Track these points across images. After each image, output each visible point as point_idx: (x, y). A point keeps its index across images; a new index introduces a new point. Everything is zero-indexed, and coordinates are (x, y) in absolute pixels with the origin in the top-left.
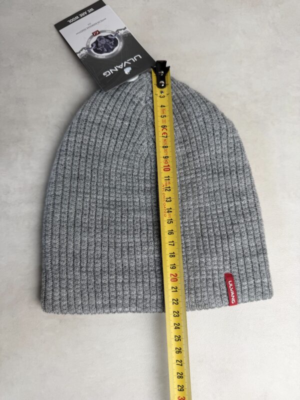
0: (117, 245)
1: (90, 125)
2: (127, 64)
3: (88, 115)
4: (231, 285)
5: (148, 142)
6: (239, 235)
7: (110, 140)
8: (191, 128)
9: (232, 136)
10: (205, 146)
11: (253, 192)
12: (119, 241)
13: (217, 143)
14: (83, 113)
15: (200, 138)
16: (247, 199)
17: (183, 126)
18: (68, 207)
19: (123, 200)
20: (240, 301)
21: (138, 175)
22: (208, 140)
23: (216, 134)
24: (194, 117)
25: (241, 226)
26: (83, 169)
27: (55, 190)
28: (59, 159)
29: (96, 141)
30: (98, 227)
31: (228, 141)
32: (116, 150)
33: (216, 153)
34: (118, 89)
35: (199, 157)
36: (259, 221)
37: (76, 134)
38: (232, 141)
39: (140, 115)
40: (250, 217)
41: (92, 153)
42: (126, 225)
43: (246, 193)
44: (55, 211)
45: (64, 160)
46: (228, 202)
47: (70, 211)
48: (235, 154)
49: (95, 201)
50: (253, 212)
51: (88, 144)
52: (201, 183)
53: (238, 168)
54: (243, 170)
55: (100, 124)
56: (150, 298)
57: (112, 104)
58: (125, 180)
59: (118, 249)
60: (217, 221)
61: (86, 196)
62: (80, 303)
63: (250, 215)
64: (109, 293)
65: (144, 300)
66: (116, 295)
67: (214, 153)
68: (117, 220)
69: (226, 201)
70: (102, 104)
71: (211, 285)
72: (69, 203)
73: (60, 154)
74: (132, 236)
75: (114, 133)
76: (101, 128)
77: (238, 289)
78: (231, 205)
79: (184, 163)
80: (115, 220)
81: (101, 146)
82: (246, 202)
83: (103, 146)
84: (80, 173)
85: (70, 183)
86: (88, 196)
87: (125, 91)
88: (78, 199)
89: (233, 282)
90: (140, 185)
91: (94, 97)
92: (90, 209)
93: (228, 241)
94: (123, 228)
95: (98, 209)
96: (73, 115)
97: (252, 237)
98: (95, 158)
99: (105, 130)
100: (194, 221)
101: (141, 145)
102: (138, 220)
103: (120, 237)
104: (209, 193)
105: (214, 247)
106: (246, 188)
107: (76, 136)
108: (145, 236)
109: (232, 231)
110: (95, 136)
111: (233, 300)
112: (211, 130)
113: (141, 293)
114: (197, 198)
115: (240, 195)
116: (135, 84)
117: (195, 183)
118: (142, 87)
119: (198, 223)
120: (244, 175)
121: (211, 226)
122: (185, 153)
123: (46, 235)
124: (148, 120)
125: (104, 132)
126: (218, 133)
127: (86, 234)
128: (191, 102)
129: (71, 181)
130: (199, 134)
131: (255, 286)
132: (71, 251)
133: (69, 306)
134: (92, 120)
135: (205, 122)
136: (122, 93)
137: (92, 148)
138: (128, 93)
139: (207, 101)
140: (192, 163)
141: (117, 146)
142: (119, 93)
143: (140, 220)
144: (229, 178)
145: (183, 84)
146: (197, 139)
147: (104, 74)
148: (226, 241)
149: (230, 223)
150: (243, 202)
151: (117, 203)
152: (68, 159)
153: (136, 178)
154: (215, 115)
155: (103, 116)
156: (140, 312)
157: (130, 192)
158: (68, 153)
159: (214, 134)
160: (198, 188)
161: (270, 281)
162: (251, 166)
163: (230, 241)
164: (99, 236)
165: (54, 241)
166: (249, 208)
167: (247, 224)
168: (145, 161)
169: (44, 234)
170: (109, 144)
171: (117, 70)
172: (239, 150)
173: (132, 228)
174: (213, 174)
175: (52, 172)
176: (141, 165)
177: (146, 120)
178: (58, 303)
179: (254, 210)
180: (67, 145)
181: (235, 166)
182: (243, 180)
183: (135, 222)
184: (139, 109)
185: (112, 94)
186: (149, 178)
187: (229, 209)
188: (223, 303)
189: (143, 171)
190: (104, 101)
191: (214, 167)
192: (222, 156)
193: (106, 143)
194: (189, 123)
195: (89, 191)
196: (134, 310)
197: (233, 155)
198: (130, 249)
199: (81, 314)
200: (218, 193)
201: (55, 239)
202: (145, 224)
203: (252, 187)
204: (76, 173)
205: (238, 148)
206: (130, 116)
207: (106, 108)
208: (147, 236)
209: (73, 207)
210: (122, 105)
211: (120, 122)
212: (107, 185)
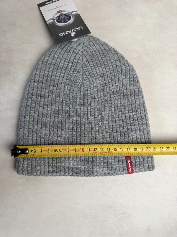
0: (62, 136)
1: (49, 65)
2: (73, 31)
3: (48, 60)
4: (129, 161)
5: (83, 75)
6: (135, 132)
7: (60, 74)
8: (108, 68)
9: (132, 74)
10: (116, 79)
11: (144, 107)
12: (64, 133)
13: (123, 78)
14: (45, 58)
15: (113, 75)
16: (140, 111)
17: (104, 67)
18: (34, 113)
19: (67, 109)
20: (134, 171)
21: (76, 95)
22: (118, 76)
23: (123, 72)
24: (110, 62)
25: (136, 126)
26: (44, 90)
27: (27, 102)
28: (30, 84)
29: (52, 75)
30: (51, 124)
31: (130, 76)
32: (64, 80)
33: (123, 84)
34: (66, 45)
35: (113, 86)
36: (147, 124)
37: (41, 70)
38: (132, 77)
39: (78, 60)
40: (142, 122)
41: (49, 81)
42: (68, 124)
43: (140, 107)
44: (27, 114)
45: (33, 85)
46: (129, 112)
47: (35, 115)
48: (134, 85)
49: (50, 109)
50: (144, 118)
51: (47, 76)
52: (113, 101)
53: (135, 93)
54: (139, 94)
55: (54, 65)
56: (81, 167)
57: (62, 53)
58: (68, 98)
59: (63, 138)
60: (122, 123)
61: (45, 106)
62: (39, 169)
63: (142, 120)
64: (57, 164)
65: (77, 168)
66: (60, 165)
67: (121, 83)
68: (63, 121)
69: (128, 112)
70: (57, 53)
71: (117, 161)
72: (35, 110)
73: (31, 82)
74: (71, 131)
75: (63, 70)
76: (55, 67)
77: (134, 164)
78: (130, 114)
79: (103, 89)
80: (62, 121)
81: (55, 78)
82: (139, 113)
83: (56, 78)
84: (42, 93)
85: (36, 99)
86: (46, 106)
87: (70, 46)
88: (40, 108)
89: (130, 160)
90: (77, 101)
91: (52, 49)
92: (47, 114)
93: (128, 135)
94: (66, 126)
95: (52, 114)
96: (39, 60)
97: (143, 133)
98: (51, 84)
99: (58, 68)
100: (109, 123)
101: (79, 77)
102: (75, 121)
103: (64, 131)
104: (117, 107)
105: (120, 138)
106: (140, 105)
107: (40, 71)
108: (79, 131)
109: (131, 130)
110: (51, 71)
111: (130, 170)
112: (120, 70)
113: (76, 164)
114: (110, 109)
115: (136, 109)
116: (76, 42)
117: (109, 100)
118: (80, 43)
119: (111, 124)
120: (139, 97)
121: (119, 126)
122: (104, 83)
123: (20, 128)
124: (83, 62)
125: (57, 70)
126: (124, 72)
127: (44, 129)
128: (109, 53)
129: (36, 97)
130: (113, 72)
131: (144, 162)
132: (35, 138)
133: (32, 171)
134: (50, 62)
135: (116, 65)
136: (68, 47)
137: (50, 78)
138: (72, 47)
139: (118, 53)
140: (108, 89)
141: (64, 78)
142: (66, 47)
143: (77, 122)
144: (130, 98)
145: (104, 43)
146: (112, 75)
147: (59, 35)
149: (130, 125)
150: (138, 113)
151: (63, 111)
152: (35, 84)
153: (75, 97)
154: (122, 61)
155: (57, 60)
156: (74, 176)
157: (71, 105)
158: (36, 81)
159: (121, 72)
160: (111, 104)
161: (153, 160)
162: (143, 92)
163: (129, 135)
164: (52, 130)
166: (141, 116)
167: (140, 126)
168: (81, 87)
169: (19, 128)
170: (60, 77)
171: (67, 33)
172: (136, 82)
173: (72, 126)
174: (120, 95)
175: (26, 92)
176: (78, 89)
177: (82, 63)
178: (26, 168)
179: (144, 117)
180: (35, 76)
181: (134, 91)
182: (138, 100)
183: (74, 122)
184: (78, 57)
185: (62, 48)
186: (82, 97)
187: (129, 117)
188: (124, 172)
189: (79, 93)
190: (58, 52)
191: (121, 92)
192: (126, 86)
193: (58, 76)
194: (107, 65)
195: (47, 104)
196: (71, 174)
197: (133, 85)
198: (70, 138)
199: (39, 176)
200: (123, 107)
201: (26, 131)
202: (79, 124)
203: (143, 104)
204: (40, 93)
205: (135, 81)
206: (72, 60)
207: (59, 55)
208: (80, 131)
209: (37, 113)
210: (68, 54)
211: (67, 63)
212: (58, 100)
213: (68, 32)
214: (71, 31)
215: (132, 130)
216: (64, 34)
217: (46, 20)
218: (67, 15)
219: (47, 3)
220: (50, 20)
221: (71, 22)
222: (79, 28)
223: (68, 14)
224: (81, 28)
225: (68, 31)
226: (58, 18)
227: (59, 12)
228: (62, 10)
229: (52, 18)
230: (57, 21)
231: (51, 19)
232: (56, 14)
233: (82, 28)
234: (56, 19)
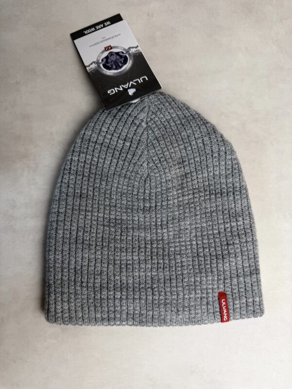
0: (116, 262)
1: (93, 145)
2: (132, 84)
3: (91, 135)
4: (224, 303)
5: (148, 163)
6: (234, 256)
7: (111, 160)
8: (190, 149)
9: (230, 158)
10: (203, 167)
11: (249, 213)
12: (118, 258)
13: (215, 164)
14: (86, 133)
15: (198, 159)
16: (243, 220)
17: (183, 147)
18: (71, 224)
19: (123, 218)
20: (231, 318)
21: (137, 195)
22: (207, 161)
23: (214, 155)
24: (193, 138)
25: (236, 246)
26: (86, 187)
27: (59, 208)
28: (63, 177)
29: (98, 160)
30: (98, 244)
31: (226, 162)
32: (117, 169)
33: (214, 174)
34: (120, 109)
35: (197, 177)
36: (254, 242)
37: (80, 153)
38: (230, 163)
39: (141, 136)
40: (245, 238)
41: (94, 172)
42: (125, 242)
43: (242, 214)
44: (59, 228)
45: (68, 179)
46: (224, 222)
47: (73, 228)
48: (233, 175)
49: (96, 218)
50: (248, 233)
51: (91, 163)
52: (198, 204)
53: (235, 189)
54: (241, 191)
55: (102, 144)
56: (146, 313)
57: (114, 124)
58: (125, 199)
59: (117, 266)
60: (213, 241)
61: (87, 214)
62: (81, 316)
63: (246, 236)
64: (108, 308)
65: (141, 315)
66: (114, 310)
67: (212, 174)
68: (117, 237)
69: (222, 221)
70: (105, 125)
71: (205, 303)
72: (71, 220)
73: (63, 173)
74: (131, 254)
75: (116, 153)
76: (103, 148)
77: (231, 307)
78: (227, 226)
79: (182, 184)
80: (115, 237)
81: (103, 166)
82: (242, 223)
83: (105, 166)
84: (83, 192)
85: (73, 201)
86: (90, 214)
87: (127, 112)
88: (81, 217)
89: (226, 301)
90: (140, 205)
91: (98, 117)
92: (91, 227)
93: (223, 261)
94: (122, 245)
95: (99, 227)
96: (77, 133)
97: (246, 258)
98: (97, 177)
99: (107, 150)
100: (191, 241)
101: (142, 165)
102: (137, 238)
103: (119, 254)
104: (206, 213)
105: (209, 266)
106: (242, 209)
107: (79, 155)
108: (143, 254)
109: (227, 252)
110: (97, 155)
111: (225, 317)
112: (210, 152)
113: (138, 308)
114: (194, 218)
115: (236, 216)
116: (137, 105)
117: (192, 203)
118: (144, 108)
119: (194, 243)
120: (241, 196)
121: (207, 246)
122: (184, 173)
123: (49, 250)
124: (149, 141)
125: (107, 152)
126: (217, 155)
127: (87, 251)
128: (191, 123)
129: (73, 199)
130: (198, 155)
131: (247, 304)
132: (73, 267)
133: (70, 318)
134: (95, 140)
135: (204, 144)
136: (124, 113)
137: (95, 167)
138: (130, 114)
139: (207, 123)
140: (190, 184)
141: (118, 166)
142: (121, 114)
143: (139, 238)
144: (226, 199)
145: (184, 105)
146: (196, 160)
147: (109, 92)
148: (221, 261)
149: (225, 243)
150: (239, 223)
151: (117, 221)
152: (71, 177)
153: (136, 197)
154: (214, 137)
155: (105, 136)
156: (137, 326)
157: (129, 211)
158: (72, 172)
159: (212, 156)
160: (195, 208)
161: (262, 300)
162: (248, 187)
163: (225, 261)
164: (100, 253)
165: (57, 257)
166: (244, 228)
167: (242, 245)
168: (145, 181)
169: (47, 249)
170: (110, 164)
171: (121, 89)
172: (237, 171)
173: (131, 246)
174: (210, 194)
175: (57, 190)
176: (141, 185)
177: (147, 141)
178: (60, 315)
179: (249, 231)
180: (71, 164)
181: (232, 187)
182: (239, 201)
183: (134, 240)
184: (140, 131)
185: (114, 115)
186: (148, 198)
187: (225, 230)
188: (215, 319)
189: (143, 191)
190: (106, 121)
191: (211, 188)
192: (220, 177)
193: (108, 162)
194: (189, 144)
195: (90, 209)
196: (131, 323)
197: (231, 176)
198: (128, 266)
199: (81, 325)
200: (214, 214)
201: (58, 255)
202: (143, 242)
203: (248, 208)
204: (79, 191)
205: (235, 170)
206: (131, 137)
207: (109, 128)
208: (145, 254)
209: (75, 224)
210: (124, 125)
211: (122, 142)
212: (108, 203)
213: (123, 87)
214: (127, 85)
215: (229, 252)
216: (117, 91)
217: (86, 64)
218: (121, 54)
219: (86, 32)
220: (91, 64)
221: (128, 68)
222: (141, 79)
223: (123, 53)
224: (145, 78)
225: (124, 85)
226: (105, 60)
227: (107, 49)
228: (112, 46)
229: (95, 60)
230: (103, 65)
231: (94, 62)
232: (103, 52)
233: (147, 79)
234: (103, 63)
